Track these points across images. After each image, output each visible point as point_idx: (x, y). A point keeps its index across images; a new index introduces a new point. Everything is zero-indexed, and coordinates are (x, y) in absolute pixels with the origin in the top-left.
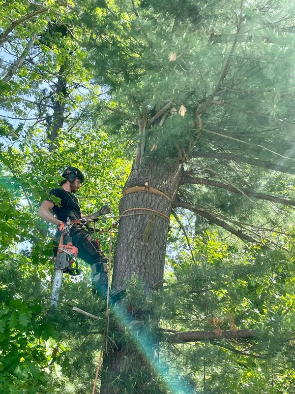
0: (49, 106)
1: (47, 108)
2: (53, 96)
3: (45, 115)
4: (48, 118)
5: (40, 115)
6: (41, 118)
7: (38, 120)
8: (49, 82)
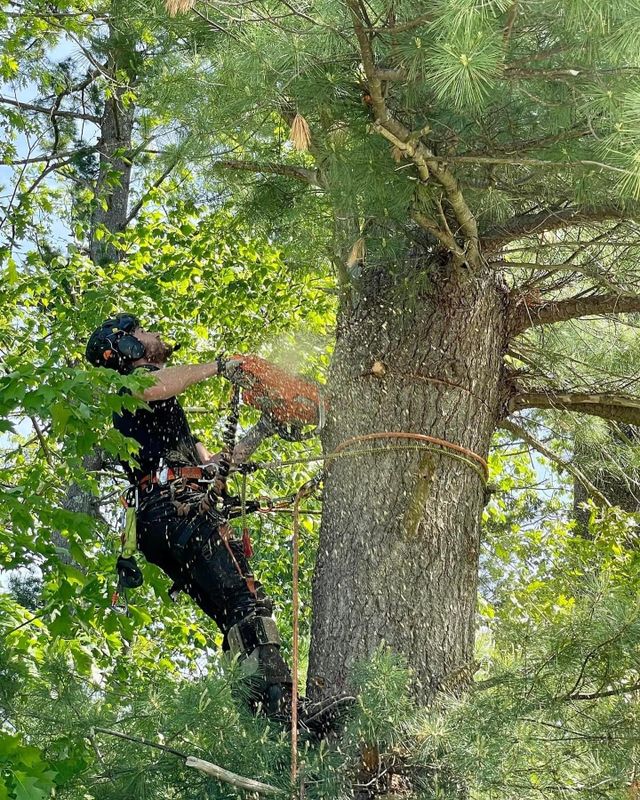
0: (85, 117)
1: (79, 122)
2: (97, 82)
3: (70, 146)
4: (82, 156)
5: (57, 147)
6: (61, 156)
7: (51, 163)
8: (81, 38)
